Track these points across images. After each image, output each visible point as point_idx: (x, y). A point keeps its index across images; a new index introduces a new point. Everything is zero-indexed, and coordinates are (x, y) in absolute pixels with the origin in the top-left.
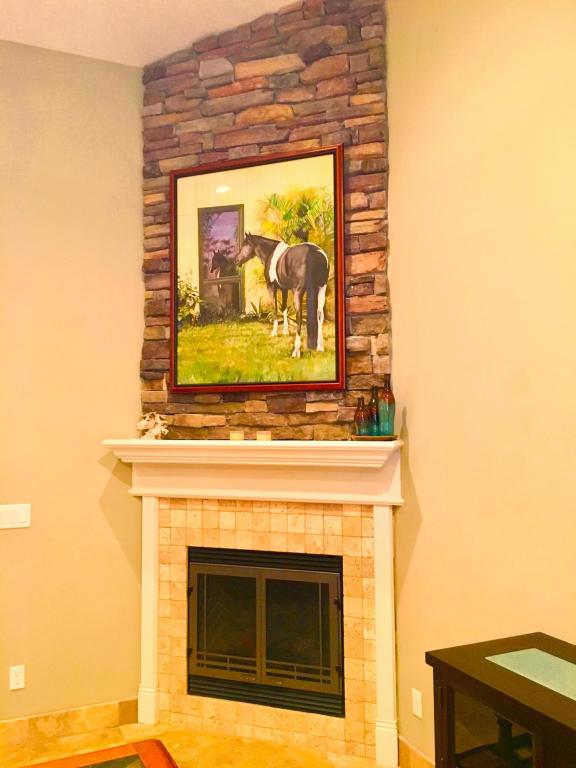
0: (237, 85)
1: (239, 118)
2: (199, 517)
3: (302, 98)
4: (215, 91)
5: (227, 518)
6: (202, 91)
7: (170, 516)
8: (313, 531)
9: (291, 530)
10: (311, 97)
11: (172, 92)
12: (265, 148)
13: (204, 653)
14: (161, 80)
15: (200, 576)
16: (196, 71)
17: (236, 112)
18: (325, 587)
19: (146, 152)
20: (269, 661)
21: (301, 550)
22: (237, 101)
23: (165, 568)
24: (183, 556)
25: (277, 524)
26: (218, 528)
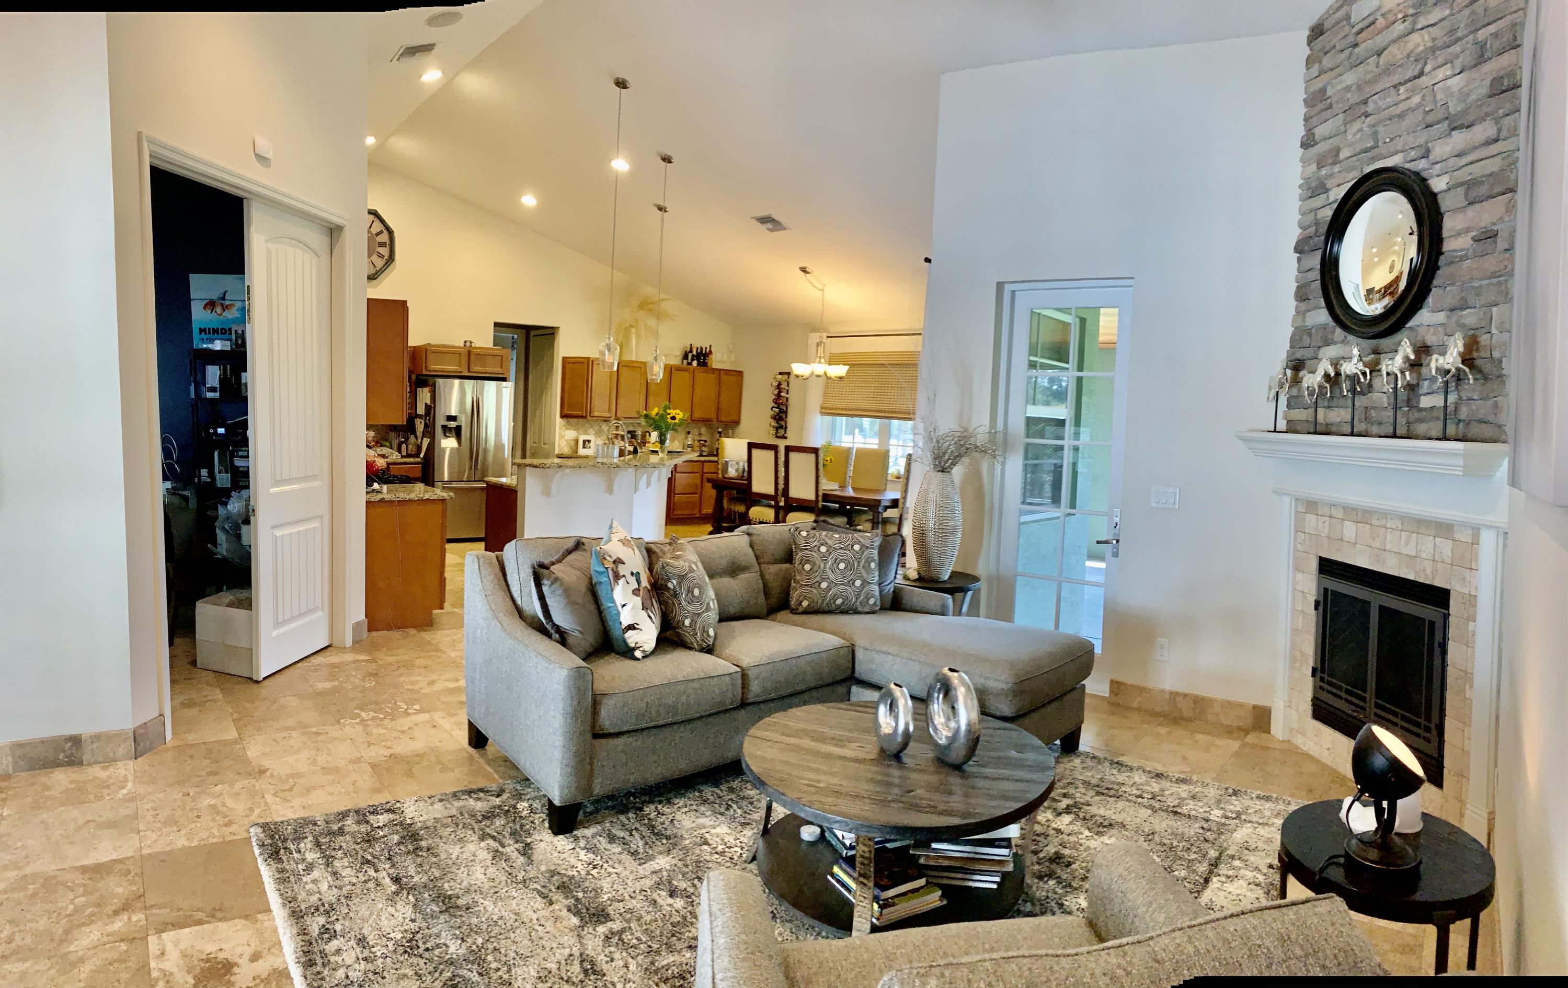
0: (1381, 22)
1: (1382, 60)
2: (1327, 524)
3: (1440, 16)
4: (1363, 35)
5: (1350, 530)
6: (1351, 39)
7: (1304, 520)
8: (1424, 556)
9: (1405, 551)
10: (1447, 12)
11: (1327, 49)
12: (1402, 89)
13: (1326, 676)
14: (1321, 38)
15: (1326, 590)
16: (1348, 17)
17: (1379, 54)
18: (1432, 624)
19: (1306, 119)
20: (1379, 702)
21: (1411, 576)
22: (1380, 41)
23: (1300, 577)
24: (1314, 565)
25: (1391, 540)
26: (1341, 539)
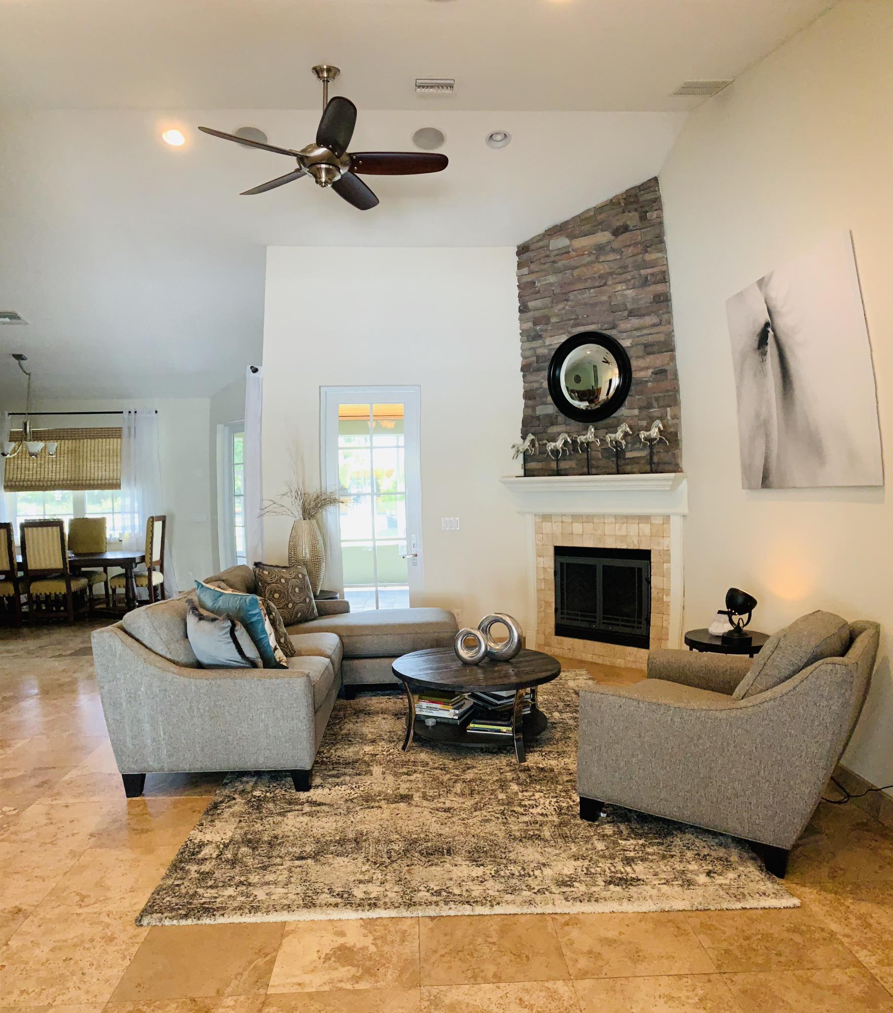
0: (573, 253)
1: (575, 273)
2: (559, 527)
3: (613, 258)
4: (560, 257)
5: (577, 528)
6: (552, 258)
7: (542, 526)
8: (632, 534)
9: (619, 533)
10: (619, 257)
11: (533, 260)
12: (592, 291)
13: (565, 611)
14: (527, 254)
15: (562, 564)
16: (548, 246)
17: (573, 269)
18: (640, 570)
19: (520, 296)
20: (604, 616)
21: (624, 547)
22: (573, 262)
23: (540, 559)
24: (551, 552)
25: (609, 529)
26: (572, 534)
